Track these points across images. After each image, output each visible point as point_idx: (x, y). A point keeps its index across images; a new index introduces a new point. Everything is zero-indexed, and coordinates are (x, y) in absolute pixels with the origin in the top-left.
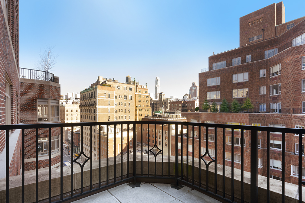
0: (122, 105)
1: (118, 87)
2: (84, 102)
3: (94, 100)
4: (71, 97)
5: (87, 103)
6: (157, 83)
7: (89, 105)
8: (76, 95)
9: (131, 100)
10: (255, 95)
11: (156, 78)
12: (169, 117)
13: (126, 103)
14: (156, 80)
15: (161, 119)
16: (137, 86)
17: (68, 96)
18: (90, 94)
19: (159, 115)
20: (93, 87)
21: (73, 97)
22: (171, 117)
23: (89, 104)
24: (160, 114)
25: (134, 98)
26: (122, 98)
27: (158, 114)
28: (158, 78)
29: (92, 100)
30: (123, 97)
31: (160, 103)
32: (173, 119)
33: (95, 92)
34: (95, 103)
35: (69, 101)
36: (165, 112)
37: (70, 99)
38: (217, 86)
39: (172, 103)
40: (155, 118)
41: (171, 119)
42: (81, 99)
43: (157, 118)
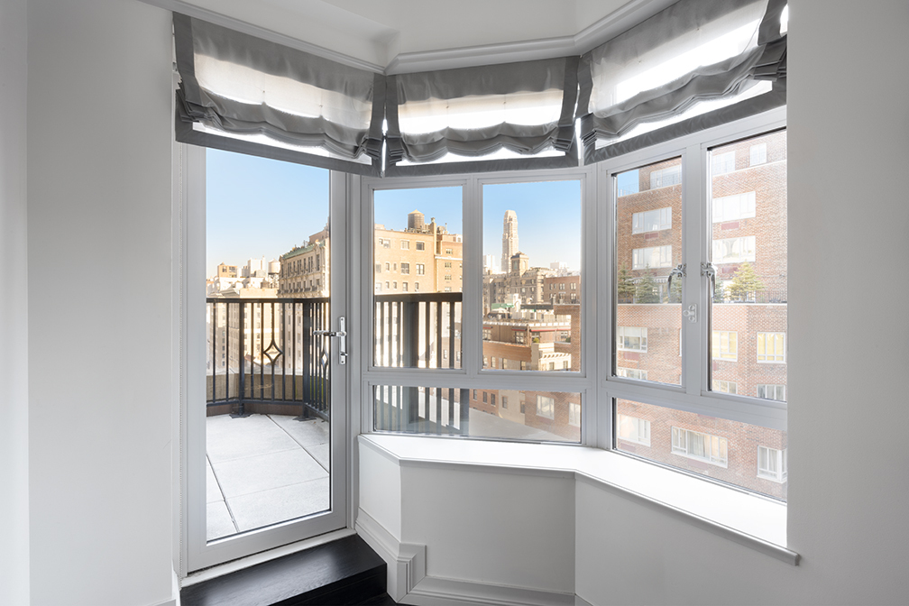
0: (396, 287)
1: (384, 242)
2: (289, 281)
3: (317, 276)
4: (257, 270)
5: (299, 284)
6: (507, 227)
7: (301, 290)
8: (270, 264)
9: (421, 275)
10: (776, 253)
11: (507, 213)
12: (532, 318)
13: (407, 284)
14: (506, 220)
15: (508, 324)
16: (439, 238)
17: (249, 268)
18: (307, 262)
19: (503, 316)
20: (314, 243)
21: (264, 269)
22: (540, 318)
23: (302, 287)
24: (506, 312)
25: (430, 268)
26: (395, 269)
27: (501, 310)
28: (512, 214)
29: (311, 278)
30: (399, 267)
31: (513, 282)
32: (544, 325)
33: (318, 256)
34: (318, 284)
35: (252, 279)
36: (522, 306)
37: (255, 275)
38: (663, 231)
39: (550, 282)
40: (491, 323)
41: (538, 325)
42: (282, 274)
43: (498, 321)
